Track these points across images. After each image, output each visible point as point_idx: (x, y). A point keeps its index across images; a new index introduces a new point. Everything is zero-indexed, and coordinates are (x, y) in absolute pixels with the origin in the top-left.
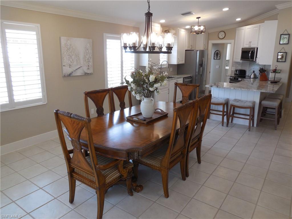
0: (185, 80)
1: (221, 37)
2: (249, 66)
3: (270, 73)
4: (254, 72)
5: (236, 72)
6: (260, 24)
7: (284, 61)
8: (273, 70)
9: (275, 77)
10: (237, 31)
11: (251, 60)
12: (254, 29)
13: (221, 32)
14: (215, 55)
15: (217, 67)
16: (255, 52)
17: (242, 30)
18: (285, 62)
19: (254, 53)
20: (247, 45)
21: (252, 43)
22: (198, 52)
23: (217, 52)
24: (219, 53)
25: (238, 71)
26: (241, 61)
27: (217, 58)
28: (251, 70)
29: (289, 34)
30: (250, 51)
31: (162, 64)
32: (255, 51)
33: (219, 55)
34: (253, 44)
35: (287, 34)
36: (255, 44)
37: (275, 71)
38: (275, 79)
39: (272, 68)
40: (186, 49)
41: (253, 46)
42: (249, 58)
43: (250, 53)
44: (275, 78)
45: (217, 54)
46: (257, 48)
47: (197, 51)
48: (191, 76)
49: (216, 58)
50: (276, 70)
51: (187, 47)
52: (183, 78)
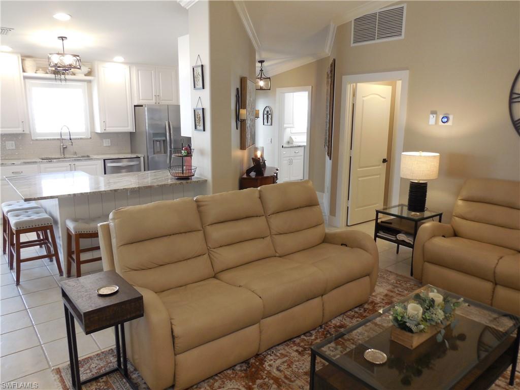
0: (109, 165)
14: (265, 116)
15: (269, 140)
22: (146, 109)
23: (267, 111)
24: (270, 112)
27: (267, 122)
33: (270, 116)
40: (136, 104)
45: (268, 114)
48: (138, 158)
51: (141, 98)
52: (104, 160)
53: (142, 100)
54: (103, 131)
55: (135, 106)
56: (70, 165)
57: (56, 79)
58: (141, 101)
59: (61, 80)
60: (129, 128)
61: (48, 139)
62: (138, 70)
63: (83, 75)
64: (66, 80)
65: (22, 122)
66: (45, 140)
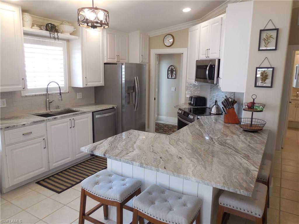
0: (97, 116)
1: (167, 44)
2: (211, 91)
3: (243, 111)
4: (216, 102)
5: (191, 100)
6: (221, 16)
7: (270, 85)
8: (248, 103)
9: (252, 118)
10: (189, 33)
11: (209, 81)
12: (213, 25)
13: (168, 36)
14: (169, 72)
15: (173, 89)
16: (215, 67)
17: (196, 30)
18: (271, 87)
19: (215, 70)
20: (203, 56)
21: (210, 51)
22: (123, 67)
23: (172, 69)
24: (174, 70)
25: (193, 99)
26: (196, 83)
27: (172, 77)
28: (214, 98)
29: (277, 30)
30: (207, 66)
31: (49, 87)
32: (215, 65)
33: (174, 72)
34: (212, 53)
35: (274, 28)
36: (215, 53)
37: (251, 107)
38: (253, 123)
39: (246, 100)
40: (105, 62)
41: (212, 56)
42: (206, 79)
43: (208, 68)
44: (254, 120)
45: (172, 71)
46: (219, 60)
47: (122, 64)
48: (113, 108)
49: (170, 77)
50: (253, 103)
51: (108, 58)
52: (93, 113)
53: (109, 58)
54: (85, 86)
55: (105, 64)
56: (70, 120)
57: (50, 37)
58: (108, 60)
59: (55, 38)
60: (101, 83)
61: (35, 95)
62: (107, 33)
63: (69, 34)
64: (58, 39)
65: (23, 79)
66: (33, 96)
